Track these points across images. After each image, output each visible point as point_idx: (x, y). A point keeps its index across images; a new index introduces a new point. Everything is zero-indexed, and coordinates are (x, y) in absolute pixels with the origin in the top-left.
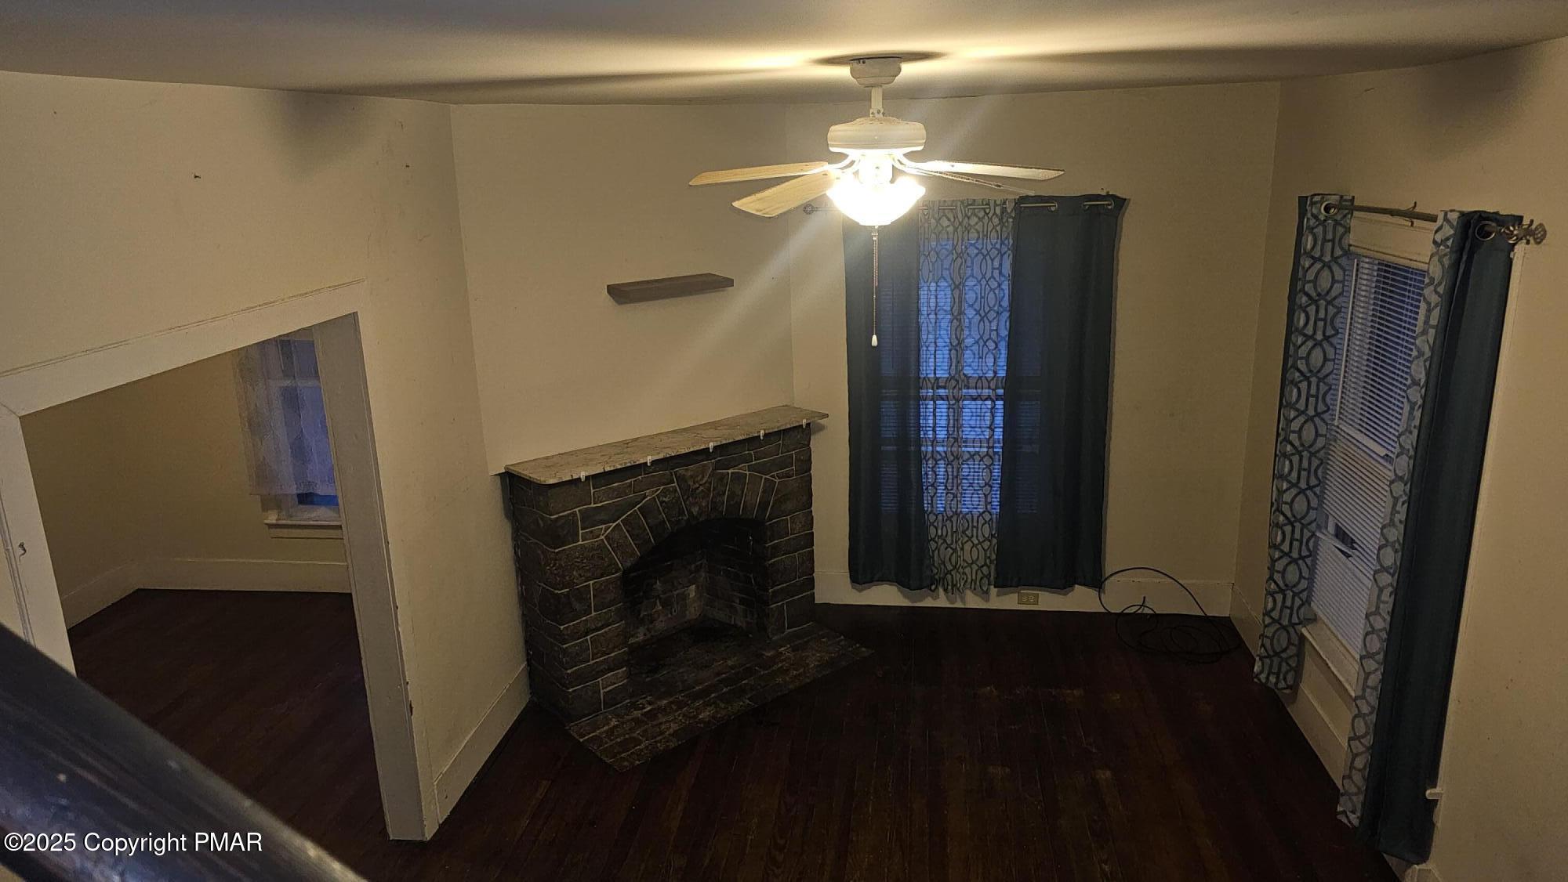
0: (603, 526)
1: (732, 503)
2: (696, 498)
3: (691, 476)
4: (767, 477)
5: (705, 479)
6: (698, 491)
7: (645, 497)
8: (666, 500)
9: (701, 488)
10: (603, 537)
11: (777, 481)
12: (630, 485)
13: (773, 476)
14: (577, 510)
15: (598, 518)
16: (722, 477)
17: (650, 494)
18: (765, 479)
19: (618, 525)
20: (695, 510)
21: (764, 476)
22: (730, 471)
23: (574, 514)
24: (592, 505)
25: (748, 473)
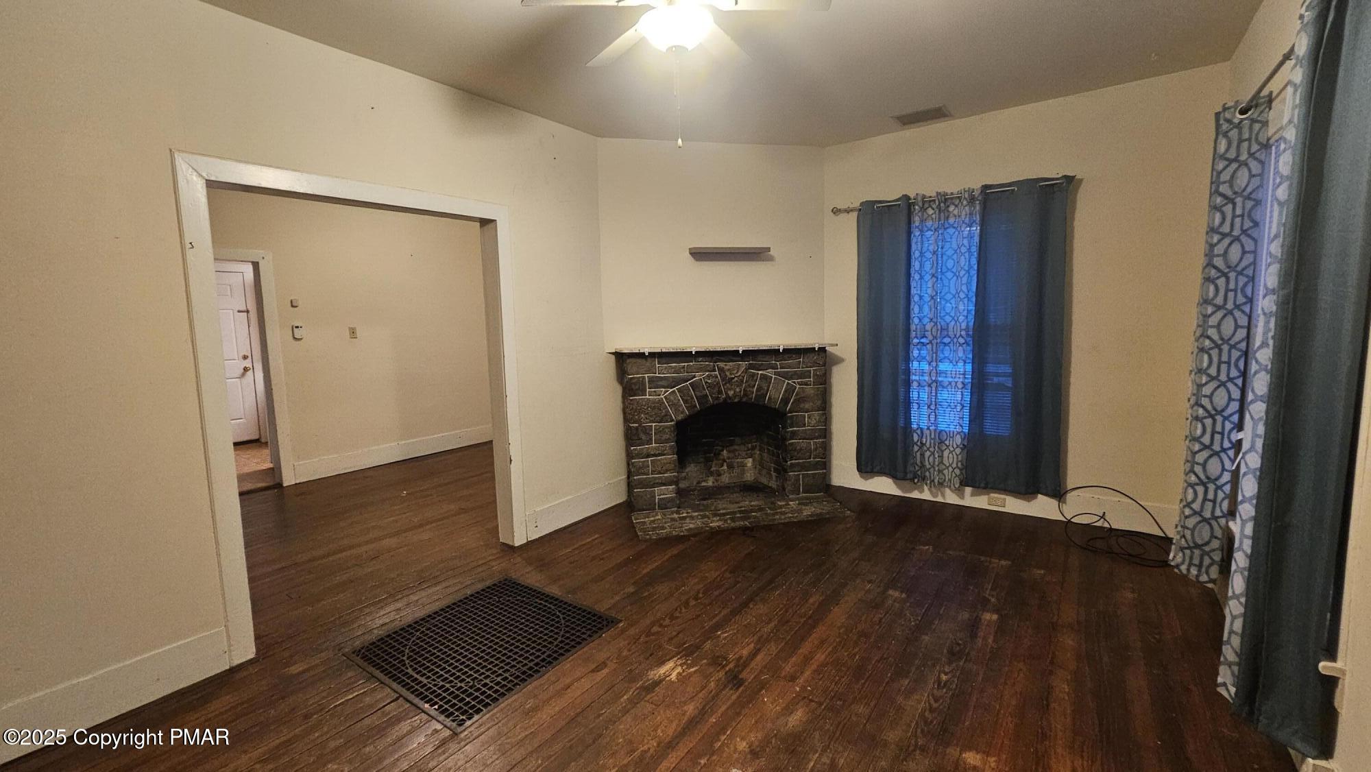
0: (663, 390)
1: (759, 393)
2: (732, 385)
3: (729, 370)
4: (790, 382)
5: (739, 373)
6: (733, 381)
7: (694, 377)
8: (709, 381)
9: (736, 379)
10: (663, 397)
11: (798, 386)
12: (684, 367)
13: (794, 382)
14: (646, 375)
15: (660, 383)
16: (753, 375)
17: (698, 376)
18: (788, 383)
19: (674, 391)
20: (731, 393)
21: (787, 381)
22: (760, 372)
23: (644, 378)
24: (657, 375)
25: (773, 376)
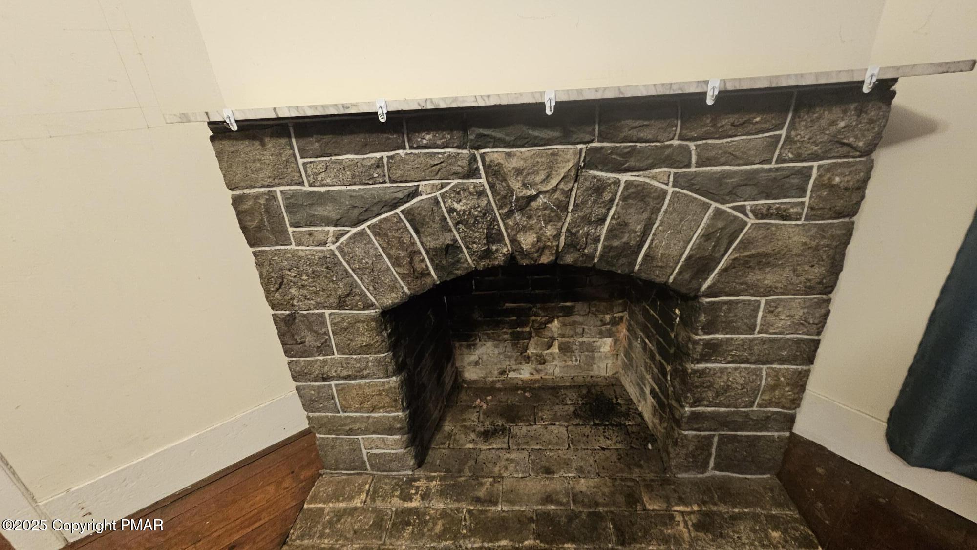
4: (724, 207)
7: (415, 193)
9: (542, 200)
10: (333, 247)
11: (751, 221)
12: (378, 164)
14: (278, 189)
15: (319, 211)
16: (599, 188)
17: (428, 189)
20: (527, 240)
21: (715, 205)
22: (625, 177)
23: (272, 197)
24: (307, 188)
25: (671, 190)
